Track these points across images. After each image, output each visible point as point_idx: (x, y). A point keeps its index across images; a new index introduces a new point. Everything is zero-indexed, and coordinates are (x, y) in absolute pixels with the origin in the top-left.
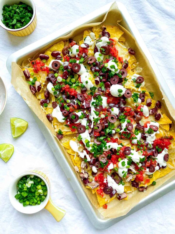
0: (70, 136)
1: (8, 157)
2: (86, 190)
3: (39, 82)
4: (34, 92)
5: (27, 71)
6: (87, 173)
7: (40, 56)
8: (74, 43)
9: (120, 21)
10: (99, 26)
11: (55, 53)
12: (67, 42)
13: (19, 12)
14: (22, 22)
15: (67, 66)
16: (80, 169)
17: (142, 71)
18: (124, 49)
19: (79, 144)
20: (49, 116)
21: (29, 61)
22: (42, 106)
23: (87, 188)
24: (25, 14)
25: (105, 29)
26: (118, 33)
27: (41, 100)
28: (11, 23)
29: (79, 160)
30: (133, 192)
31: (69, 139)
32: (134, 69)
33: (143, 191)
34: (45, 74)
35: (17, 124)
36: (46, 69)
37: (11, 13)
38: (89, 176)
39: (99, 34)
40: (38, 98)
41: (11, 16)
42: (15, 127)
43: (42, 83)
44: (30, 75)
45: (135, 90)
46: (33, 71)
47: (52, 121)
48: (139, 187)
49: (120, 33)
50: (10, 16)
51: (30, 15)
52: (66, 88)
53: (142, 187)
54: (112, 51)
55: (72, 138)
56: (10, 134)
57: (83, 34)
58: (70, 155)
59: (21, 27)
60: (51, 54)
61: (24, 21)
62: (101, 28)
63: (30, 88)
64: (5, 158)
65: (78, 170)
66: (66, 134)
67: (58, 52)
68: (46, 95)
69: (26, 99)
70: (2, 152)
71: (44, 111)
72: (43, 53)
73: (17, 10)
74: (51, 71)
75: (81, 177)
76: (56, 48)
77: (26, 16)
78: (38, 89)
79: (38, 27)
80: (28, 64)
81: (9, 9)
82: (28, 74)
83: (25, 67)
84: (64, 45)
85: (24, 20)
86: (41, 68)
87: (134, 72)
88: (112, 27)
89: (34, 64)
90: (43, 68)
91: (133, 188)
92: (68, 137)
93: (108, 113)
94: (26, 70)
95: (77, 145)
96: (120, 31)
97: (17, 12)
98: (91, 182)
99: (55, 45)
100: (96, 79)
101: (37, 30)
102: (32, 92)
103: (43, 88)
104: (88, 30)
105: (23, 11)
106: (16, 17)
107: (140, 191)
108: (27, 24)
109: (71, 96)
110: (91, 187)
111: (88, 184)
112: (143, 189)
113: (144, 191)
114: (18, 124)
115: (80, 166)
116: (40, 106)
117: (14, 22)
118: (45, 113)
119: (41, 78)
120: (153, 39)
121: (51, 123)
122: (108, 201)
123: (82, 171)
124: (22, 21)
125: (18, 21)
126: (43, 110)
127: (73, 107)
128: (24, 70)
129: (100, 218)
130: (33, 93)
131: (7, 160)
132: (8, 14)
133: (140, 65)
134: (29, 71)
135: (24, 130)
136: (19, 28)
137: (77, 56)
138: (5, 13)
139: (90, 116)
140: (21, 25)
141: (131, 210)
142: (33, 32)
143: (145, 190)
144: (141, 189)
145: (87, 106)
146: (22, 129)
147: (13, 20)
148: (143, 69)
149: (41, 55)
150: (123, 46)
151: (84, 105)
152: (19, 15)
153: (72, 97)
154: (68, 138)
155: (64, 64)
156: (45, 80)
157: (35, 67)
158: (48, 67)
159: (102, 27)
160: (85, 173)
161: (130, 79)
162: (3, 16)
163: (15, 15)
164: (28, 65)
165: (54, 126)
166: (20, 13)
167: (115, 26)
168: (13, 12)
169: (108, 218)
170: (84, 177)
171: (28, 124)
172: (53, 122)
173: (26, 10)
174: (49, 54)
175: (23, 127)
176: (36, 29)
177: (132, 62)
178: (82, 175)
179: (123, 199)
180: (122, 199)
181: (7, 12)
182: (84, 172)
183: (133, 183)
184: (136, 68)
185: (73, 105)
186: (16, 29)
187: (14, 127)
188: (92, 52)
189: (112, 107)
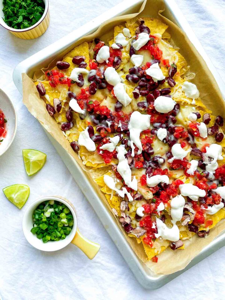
0: (103, 170)
1: (23, 202)
2: (129, 240)
3: (59, 99)
4: (52, 113)
5: (42, 85)
6: (129, 217)
7: (58, 64)
8: (102, 43)
9: (163, 11)
10: (134, 19)
11: (78, 58)
12: (93, 43)
13: (25, 5)
14: (30, 20)
15: (95, 76)
16: (119, 212)
17: (195, 76)
18: (170, 48)
19: (116, 179)
20: (74, 144)
21: (43, 71)
22: (63, 132)
23: (129, 237)
24: (34, 8)
25: (143, 22)
26: (160, 27)
27: (62, 123)
28: (16, 21)
29: (117, 201)
30: (190, 238)
31: (102, 174)
32: (183, 75)
33: (203, 236)
34: (66, 88)
35: (32, 157)
36: (66, 81)
37: (15, 7)
38: (131, 221)
39: (135, 29)
40: (57, 121)
41: (15, 12)
42: (30, 161)
43: (62, 101)
44: (45, 91)
45: (187, 103)
46: (49, 85)
47: (78, 150)
48: (199, 231)
49: (163, 28)
50: (13, 12)
51: (40, 9)
52: (94, 105)
53: (203, 231)
54: (155, 52)
55: (106, 171)
56: (24, 172)
57: (114, 31)
58: (104, 194)
59: (30, 26)
60: (71, 61)
61: (34, 18)
62: (137, 22)
63: (47, 108)
64: (19, 202)
65: (116, 214)
66: (98, 167)
67: (81, 57)
68: (68, 116)
69: (44, 122)
70: (15, 195)
71: (66, 138)
72: (61, 59)
73: (23, 3)
74: (73, 84)
75: (121, 223)
76: (78, 52)
77: (35, 11)
78: (57, 109)
79: (52, 25)
80: (41, 75)
81: (12, 3)
82: (43, 89)
83: (38, 80)
84: (88, 48)
85: (32, 17)
86: (60, 80)
87: (185, 79)
88: (152, 20)
89: (49, 75)
90: (62, 80)
91: (190, 234)
92: (101, 170)
93: (153, 135)
94: (39, 84)
95: (113, 180)
96: (163, 24)
97: (23, 6)
98: (134, 229)
99: (77, 48)
100: (134, 91)
101: (50, 30)
102: (49, 113)
103: (64, 107)
104: (120, 25)
105: (30, 4)
106: (23, 13)
107: (199, 237)
108: (37, 21)
109: (103, 116)
110: (136, 235)
111: (131, 231)
112: (203, 234)
113: (205, 237)
114: (34, 157)
115: (118, 209)
116: (61, 131)
117: (20, 19)
118: (69, 140)
119: (61, 94)
120: (207, 34)
121: (77, 153)
122: (158, 251)
123: (122, 214)
124: (31, 18)
125: (25, 18)
127: (106, 130)
128: (36, 85)
129: (149, 274)
130: (51, 115)
131: (22, 206)
132: (11, 10)
133: (192, 70)
134: (44, 85)
135: (42, 165)
136: (27, 27)
137: (107, 62)
138: (7, 9)
139: (129, 141)
140: (29, 24)
141: (190, 263)
142: (46, 32)
143: (207, 235)
144: (201, 234)
145: (124, 128)
146: (39, 163)
147: (18, 18)
148: (196, 75)
149: (59, 62)
150: (168, 44)
152: (26, 10)
154: (100, 172)
155: (91, 73)
156: (66, 96)
157: (51, 80)
158: (69, 78)
159: (139, 20)
160: (126, 216)
161: (180, 88)
162: (4, 12)
163: (20, 10)
164: (42, 77)
165: (81, 158)
166: (26, 7)
167: (156, 18)
168: (17, 6)
169: (161, 274)
170: (126, 222)
171: (46, 157)
172: (79, 152)
173: (35, 3)
174: (69, 60)
175: (40, 161)
176: (48, 28)
177: (181, 66)
178: (122, 220)
179: (178, 248)
180: (176, 248)
181: (9, 7)
182: (124, 216)
183: (191, 227)
184: (186, 73)
185: (105, 127)
186: (23, 28)
187: (28, 162)
188: (127, 55)
189: (158, 127)
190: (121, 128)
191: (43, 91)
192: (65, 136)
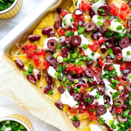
3: (37, 69)
4: (34, 82)
7: (30, 38)
8: (65, 12)
11: (47, 29)
12: (56, 13)
15: (65, 42)
19: (101, 126)
21: (18, 47)
22: (46, 95)
27: (44, 87)
34: (41, 58)
36: (41, 52)
40: (39, 86)
43: (41, 70)
44: (23, 64)
46: (26, 58)
47: (63, 108)
52: (70, 67)
54: (112, 9)
60: (41, 33)
63: (28, 79)
66: (83, 118)
67: (49, 28)
68: (48, 81)
71: (50, 100)
72: (32, 33)
74: (47, 53)
76: (45, 23)
78: (38, 78)
80: (17, 50)
82: (21, 62)
83: (15, 55)
84: (53, 18)
86: (36, 52)
89: (24, 49)
90: (37, 52)
93: (125, 82)
94: (17, 59)
95: (99, 128)
99: (44, 20)
100: (102, 48)
102: (31, 82)
103: (43, 74)
116: (45, 94)
121: (63, 110)
126: (49, 98)
127: (84, 86)
128: (15, 60)
130: (33, 83)
134: (21, 58)
137: (72, 27)
139: (106, 91)
145: (99, 81)
149: (30, 36)
151: (95, 81)
153: (80, 75)
155: (60, 40)
157: (27, 53)
158: (43, 49)
164: (17, 52)
165: (67, 114)
174: (38, 32)
185: (83, 84)
188: (88, 17)
189: (128, 73)
190: (97, 81)
191: (21, 65)
192: (48, 98)
